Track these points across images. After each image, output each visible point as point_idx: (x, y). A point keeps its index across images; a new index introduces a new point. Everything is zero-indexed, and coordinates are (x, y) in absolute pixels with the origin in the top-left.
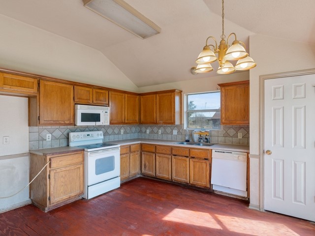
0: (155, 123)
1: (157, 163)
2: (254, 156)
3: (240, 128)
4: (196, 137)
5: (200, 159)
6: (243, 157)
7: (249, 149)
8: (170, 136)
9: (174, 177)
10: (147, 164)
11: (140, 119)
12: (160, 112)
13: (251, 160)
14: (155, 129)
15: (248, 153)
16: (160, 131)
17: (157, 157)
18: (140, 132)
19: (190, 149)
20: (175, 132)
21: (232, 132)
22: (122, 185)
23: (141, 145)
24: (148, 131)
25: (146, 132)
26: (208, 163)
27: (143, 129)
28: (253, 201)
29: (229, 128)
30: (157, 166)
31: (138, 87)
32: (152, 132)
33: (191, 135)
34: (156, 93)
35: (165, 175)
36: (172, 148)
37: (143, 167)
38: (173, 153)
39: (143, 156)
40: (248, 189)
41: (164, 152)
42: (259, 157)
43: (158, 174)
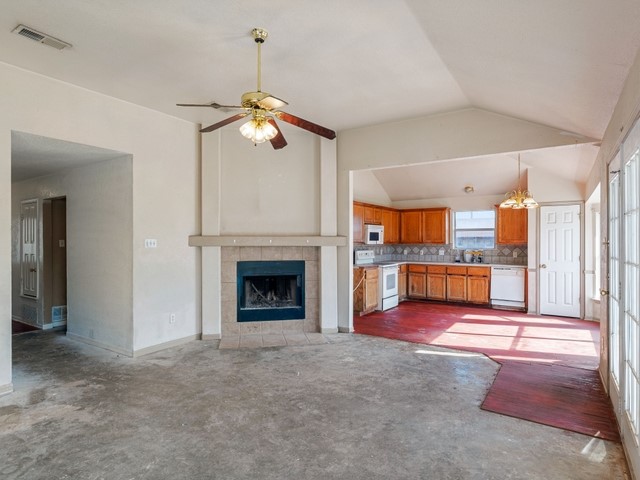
0: (420, 243)
1: (429, 284)
2: (532, 270)
3: (515, 247)
4: (468, 257)
5: (478, 276)
6: (521, 273)
7: (527, 265)
8: (435, 257)
9: (449, 296)
10: (415, 285)
11: (400, 238)
12: (427, 230)
13: (530, 274)
14: (416, 250)
15: (526, 269)
16: (422, 252)
17: (429, 278)
18: (395, 252)
19: (467, 268)
20: (442, 252)
21: (507, 251)
22: (400, 303)
23: (408, 266)
24: (406, 252)
25: (402, 253)
26: (487, 280)
27: (399, 250)
28: (531, 308)
29: (504, 247)
30: (429, 286)
31: (393, 200)
32: (411, 253)
33: (462, 255)
34: (422, 210)
35: (439, 296)
36: (447, 268)
37: (410, 289)
38: (447, 272)
39: (410, 278)
40: (526, 300)
41: (437, 271)
42: (535, 270)
43: (429, 294)
